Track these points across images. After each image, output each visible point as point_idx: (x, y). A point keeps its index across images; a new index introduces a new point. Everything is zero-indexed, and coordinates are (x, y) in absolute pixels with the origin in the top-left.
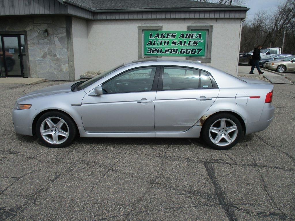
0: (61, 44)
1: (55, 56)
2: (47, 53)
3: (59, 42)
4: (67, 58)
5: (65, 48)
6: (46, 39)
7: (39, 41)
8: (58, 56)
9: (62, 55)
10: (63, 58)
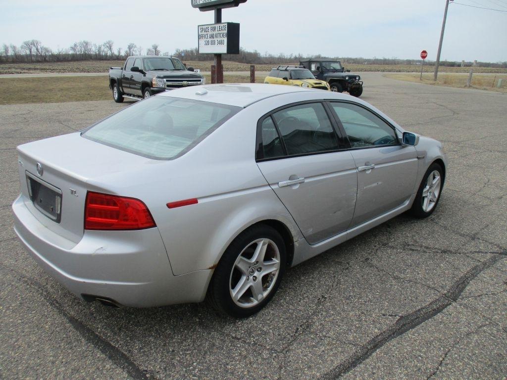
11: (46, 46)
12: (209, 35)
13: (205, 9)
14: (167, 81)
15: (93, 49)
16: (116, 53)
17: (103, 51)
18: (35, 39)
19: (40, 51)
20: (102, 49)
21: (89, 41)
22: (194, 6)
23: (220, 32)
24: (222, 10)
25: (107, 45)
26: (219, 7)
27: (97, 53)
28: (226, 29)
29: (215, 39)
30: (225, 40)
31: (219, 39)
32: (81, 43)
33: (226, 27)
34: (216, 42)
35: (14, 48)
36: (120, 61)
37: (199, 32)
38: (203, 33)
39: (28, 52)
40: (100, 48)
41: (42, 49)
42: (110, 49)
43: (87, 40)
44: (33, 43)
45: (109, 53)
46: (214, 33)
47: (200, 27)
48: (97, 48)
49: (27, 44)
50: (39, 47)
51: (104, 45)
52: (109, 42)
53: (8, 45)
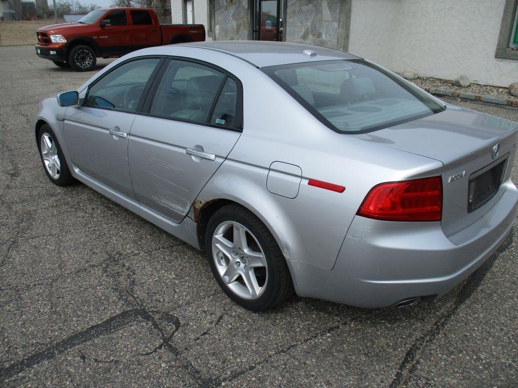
0: (331, 13)
1: (320, 35)
2: (310, 30)
3: (328, 9)
4: (336, 41)
5: (335, 21)
6: (311, 3)
7: (302, 7)
8: (324, 37)
9: (330, 35)
10: (330, 41)
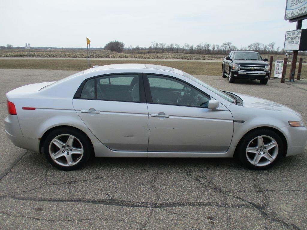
11: (234, 45)
12: (291, 38)
13: (292, 21)
14: (241, 66)
15: (262, 47)
16: (276, 50)
17: (268, 48)
18: (230, 42)
19: (231, 48)
20: (267, 47)
21: (260, 43)
22: (286, 19)
23: (297, 36)
24: (303, 20)
25: (271, 45)
26: (300, 19)
27: (264, 50)
28: (301, 33)
29: (294, 40)
30: (299, 41)
31: (296, 40)
32: (255, 44)
33: (301, 32)
34: (294, 42)
35: (218, 46)
36: (277, 55)
37: (286, 36)
38: (288, 36)
39: (225, 49)
40: (266, 47)
41: (232, 47)
42: (273, 47)
43: (258, 42)
44: (228, 44)
45: (271, 50)
46: (294, 36)
47: (287, 33)
48: (264, 47)
49: (225, 44)
50: (231, 46)
51: (269, 45)
52: (273, 43)
53: (215, 45)
